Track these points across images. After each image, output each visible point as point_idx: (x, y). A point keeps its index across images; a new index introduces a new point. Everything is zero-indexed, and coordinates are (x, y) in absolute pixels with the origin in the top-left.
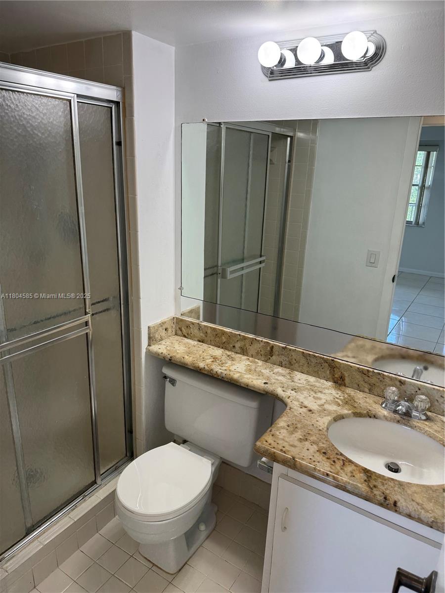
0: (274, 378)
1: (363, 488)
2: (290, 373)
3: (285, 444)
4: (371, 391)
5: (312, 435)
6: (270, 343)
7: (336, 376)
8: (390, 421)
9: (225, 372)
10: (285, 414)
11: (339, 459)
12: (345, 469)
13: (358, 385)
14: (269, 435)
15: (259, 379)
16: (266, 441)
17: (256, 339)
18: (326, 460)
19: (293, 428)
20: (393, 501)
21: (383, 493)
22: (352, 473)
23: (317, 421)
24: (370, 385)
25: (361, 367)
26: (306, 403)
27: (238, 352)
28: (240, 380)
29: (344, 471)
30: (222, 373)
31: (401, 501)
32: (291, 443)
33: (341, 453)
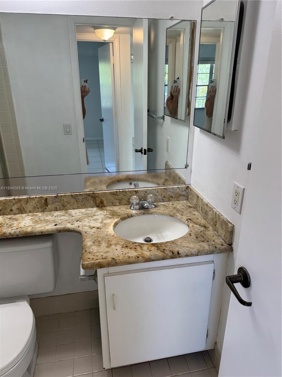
0: (58, 220)
1: (159, 254)
2: (66, 213)
3: (102, 254)
4: (120, 204)
5: (112, 241)
6: (43, 197)
7: (98, 202)
8: (140, 215)
9: (18, 230)
10: (86, 237)
11: (136, 246)
12: (144, 249)
13: (112, 203)
14: (87, 254)
15: (48, 225)
16: (89, 258)
17: (30, 198)
18: (131, 250)
19: (97, 242)
20: (177, 252)
21: (170, 251)
22: (148, 249)
23: (107, 232)
24: (119, 200)
25: (112, 191)
26: (92, 225)
27: (16, 213)
28: (34, 231)
29: (144, 251)
30: (15, 232)
31: (180, 250)
32: (104, 251)
33: (135, 242)
